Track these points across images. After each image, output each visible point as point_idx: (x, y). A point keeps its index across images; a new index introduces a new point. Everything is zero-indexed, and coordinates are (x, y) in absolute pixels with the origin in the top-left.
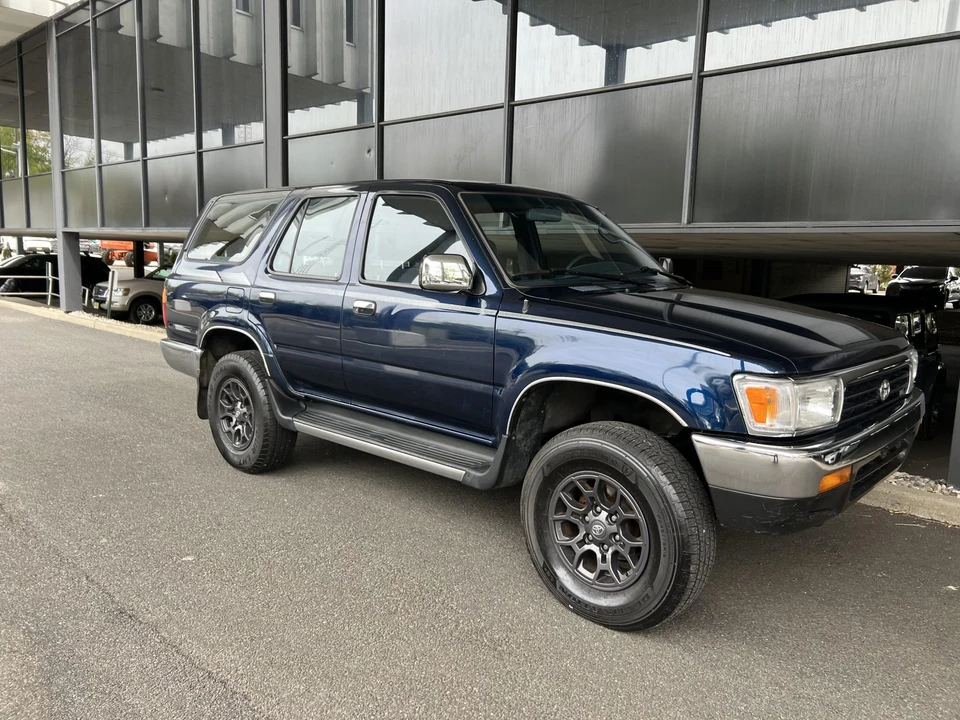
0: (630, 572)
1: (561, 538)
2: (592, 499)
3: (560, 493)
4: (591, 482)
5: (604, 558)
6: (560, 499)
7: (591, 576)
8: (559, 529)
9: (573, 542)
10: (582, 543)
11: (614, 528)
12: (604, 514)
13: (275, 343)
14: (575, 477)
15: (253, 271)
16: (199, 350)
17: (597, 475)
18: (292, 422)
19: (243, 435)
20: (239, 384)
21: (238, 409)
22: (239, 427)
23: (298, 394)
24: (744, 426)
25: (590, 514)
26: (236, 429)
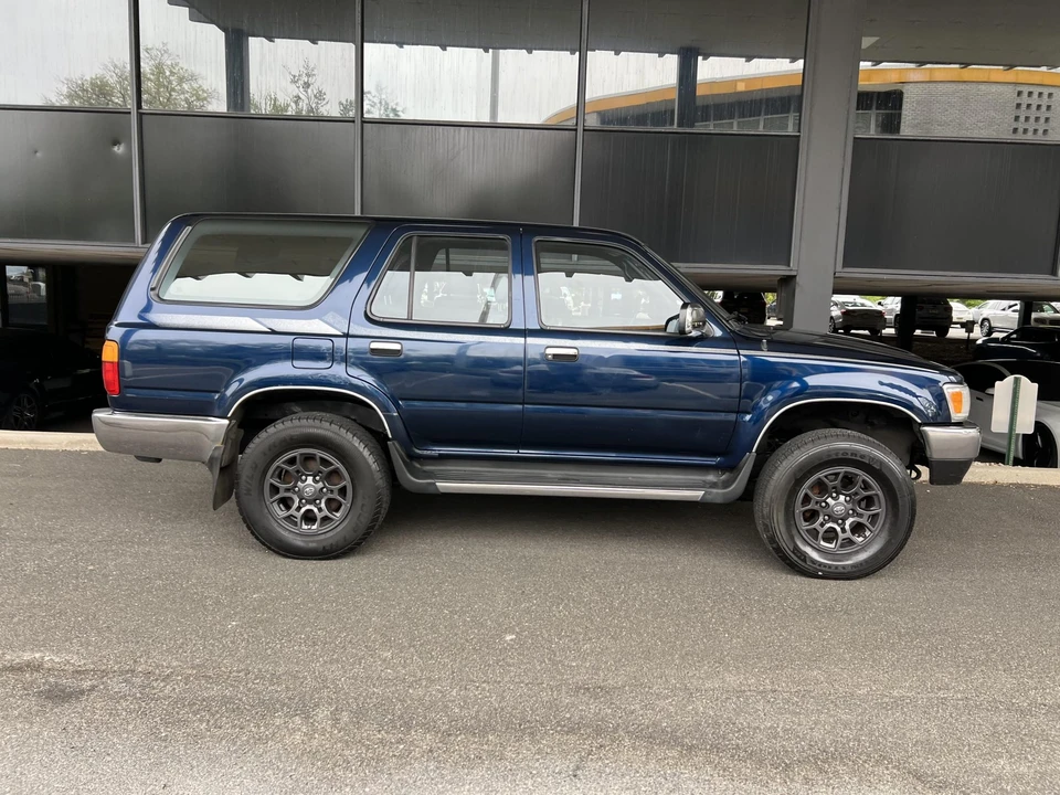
0: (868, 533)
1: (804, 526)
2: (835, 488)
3: (806, 488)
4: (836, 475)
5: (843, 530)
6: (806, 494)
7: (832, 546)
8: (802, 517)
9: (816, 525)
10: (822, 524)
11: (850, 506)
12: (842, 498)
13: (402, 399)
14: (823, 474)
15: (339, 318)
16: (226, 422)
17: (842, 470)
18: (434, 484)
19: (323, 514)
20: (319, 453)
21: (309, 485)
22: (308, 507)
23: (425, 452)
24: (949, 416)
25: (829, 500)
26: (303, 510)
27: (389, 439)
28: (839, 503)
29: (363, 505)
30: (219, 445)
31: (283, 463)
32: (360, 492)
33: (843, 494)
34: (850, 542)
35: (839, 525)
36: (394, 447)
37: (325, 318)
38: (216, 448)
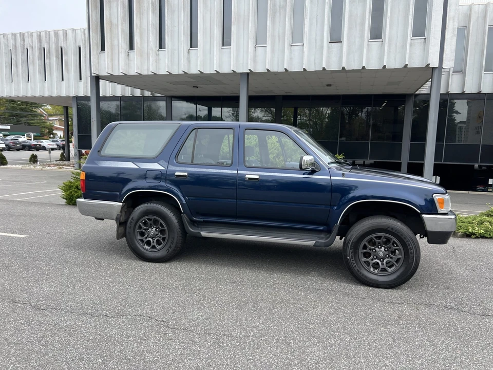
1: (363, 259)
2: (379, 243)
3: (365, 242)
4: (379, 238)
5: (383, 264)
6: (365, 245)
8: (362, 255)
9: (369, 259)
10: (372, 260)
11: (387, 253)
12: (383, 248)
13: (187, 196)
14: (373, 236)
15: (164, 162)
16: (121, 204)
18: (200, 233)
23: (198, 219)
24: (437, 210)
27: (182, 213)
33: (384, 247)
35: (381, 261)
36: (184, 216)
37: (159, 163)
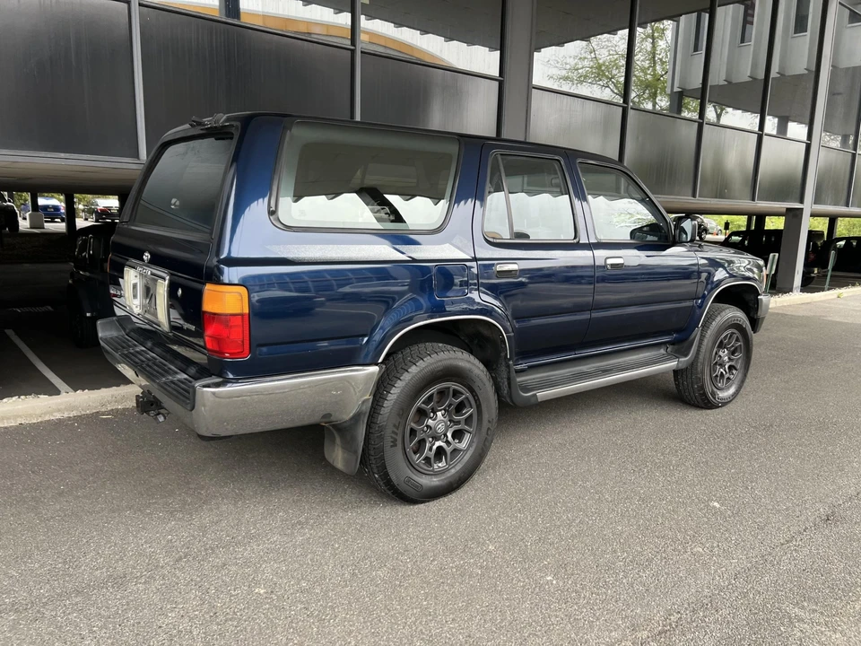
0: (734, 372)
3: (716, 349)
4: (727, 336)
5: (726, 372)
6: (716, 352)
13: (515, 319)
17: (729, 331)
18: (535, 395)
19: (451, 448)
20: (453, 386)
21: (438, 421)
22: (438, 444)
25: (721, 353)
26: (435, 447)
27: (509, 360)
28: (724, 354)
29: (489, 429)
30: (367, 397)
31: (423, 403)
32: (486, 416)
33: (726, 348)
34: (728, 378)
35: (724, 369)
37: (454, 242)
38: (364, 402)
